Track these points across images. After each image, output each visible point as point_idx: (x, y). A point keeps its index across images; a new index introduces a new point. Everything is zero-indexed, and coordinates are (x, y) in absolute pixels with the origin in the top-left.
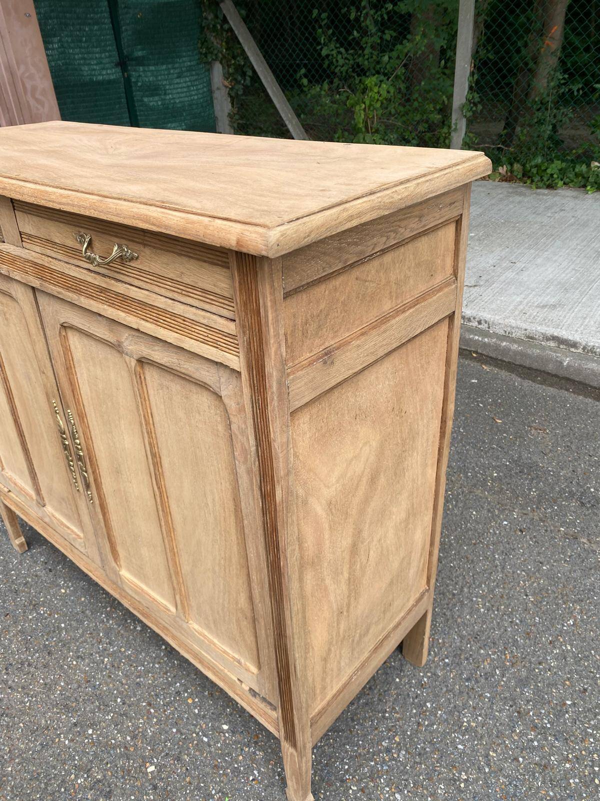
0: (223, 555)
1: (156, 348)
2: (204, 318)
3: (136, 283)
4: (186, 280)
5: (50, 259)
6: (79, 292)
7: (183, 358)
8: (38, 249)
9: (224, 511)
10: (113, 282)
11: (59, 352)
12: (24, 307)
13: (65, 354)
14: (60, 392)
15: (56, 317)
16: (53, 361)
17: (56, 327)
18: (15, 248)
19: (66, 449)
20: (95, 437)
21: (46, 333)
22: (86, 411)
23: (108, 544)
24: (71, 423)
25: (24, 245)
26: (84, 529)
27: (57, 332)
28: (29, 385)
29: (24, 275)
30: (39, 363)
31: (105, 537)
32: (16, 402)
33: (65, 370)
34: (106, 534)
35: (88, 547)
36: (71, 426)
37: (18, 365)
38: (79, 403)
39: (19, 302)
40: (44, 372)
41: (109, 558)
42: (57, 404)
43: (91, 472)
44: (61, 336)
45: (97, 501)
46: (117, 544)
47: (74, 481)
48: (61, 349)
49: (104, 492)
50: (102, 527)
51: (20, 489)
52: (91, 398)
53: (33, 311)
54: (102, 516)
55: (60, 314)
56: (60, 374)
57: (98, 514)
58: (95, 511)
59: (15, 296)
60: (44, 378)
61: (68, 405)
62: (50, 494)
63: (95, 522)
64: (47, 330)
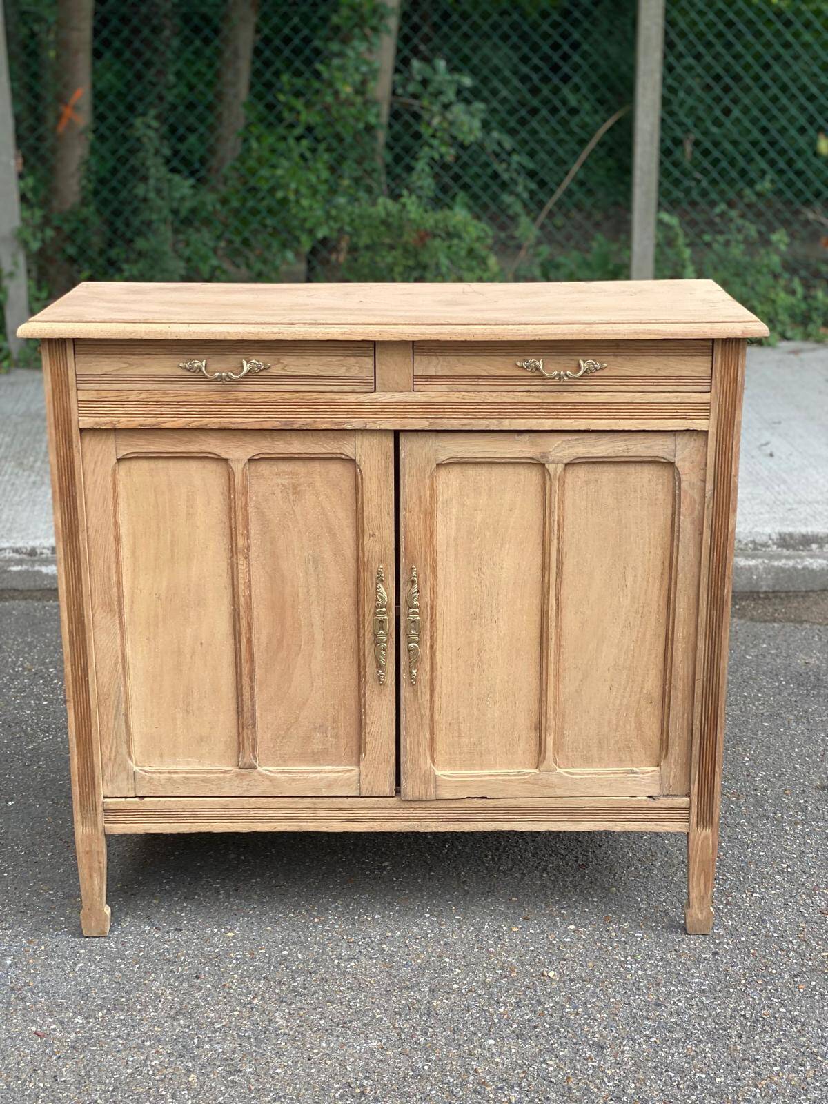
0: (634, 638)
1: (600, 443)
2: (677, 397)
3: (597, 388)
4: (660, 373)
5: (464, 393)
6: (499, 416)
7: (634, 442)
8: (444, 388)
9: (648, 582)
10: (565, 393)
11: (420, 497)
12: (367, 461)
13: (431, 497)
14: (402, 549)
15: (433, 458)
16: (402, 514)
17: (428, 469)
18: (396, 394)
19: (382, 628)
20: (445, 588)
21: (401, 482)
22: (438, 559)
23: (428, 736)
24: (413, 581)
25: (416, 388)
26: (369, 747)
27: (428, 474)
28: (312, 571)
29: (398, 421)
30: (365, 526)
31: (423, 729)
32: (255, 613)
33: (425, 515)
34: (428, 722)
35: (367, 776)
36: (409, 587)
37: (294, 551)
38: (434, 551)
39: (358, 459)
40: (373, 535)
41: (421, 760)
42: (386, 569)
43: (428, 638)
44: (433, 477)
45: (425, 677)
46: (437, 733)
47: (378, 672)
48: (428, 493)
49: (438, 660)
50: (422, 716)
51: (187, 773)
52: (455, 539)
53: (386, 463)
54: (428, 696)
55: (443, 452)
56: (411, 524)
57: (420, 698)
58: (415, 696)
59: (349, 454)
60: (369, 543)
61: (413, 561)
62: (283, 737)
63: (409, 715)
64: (407, 477)
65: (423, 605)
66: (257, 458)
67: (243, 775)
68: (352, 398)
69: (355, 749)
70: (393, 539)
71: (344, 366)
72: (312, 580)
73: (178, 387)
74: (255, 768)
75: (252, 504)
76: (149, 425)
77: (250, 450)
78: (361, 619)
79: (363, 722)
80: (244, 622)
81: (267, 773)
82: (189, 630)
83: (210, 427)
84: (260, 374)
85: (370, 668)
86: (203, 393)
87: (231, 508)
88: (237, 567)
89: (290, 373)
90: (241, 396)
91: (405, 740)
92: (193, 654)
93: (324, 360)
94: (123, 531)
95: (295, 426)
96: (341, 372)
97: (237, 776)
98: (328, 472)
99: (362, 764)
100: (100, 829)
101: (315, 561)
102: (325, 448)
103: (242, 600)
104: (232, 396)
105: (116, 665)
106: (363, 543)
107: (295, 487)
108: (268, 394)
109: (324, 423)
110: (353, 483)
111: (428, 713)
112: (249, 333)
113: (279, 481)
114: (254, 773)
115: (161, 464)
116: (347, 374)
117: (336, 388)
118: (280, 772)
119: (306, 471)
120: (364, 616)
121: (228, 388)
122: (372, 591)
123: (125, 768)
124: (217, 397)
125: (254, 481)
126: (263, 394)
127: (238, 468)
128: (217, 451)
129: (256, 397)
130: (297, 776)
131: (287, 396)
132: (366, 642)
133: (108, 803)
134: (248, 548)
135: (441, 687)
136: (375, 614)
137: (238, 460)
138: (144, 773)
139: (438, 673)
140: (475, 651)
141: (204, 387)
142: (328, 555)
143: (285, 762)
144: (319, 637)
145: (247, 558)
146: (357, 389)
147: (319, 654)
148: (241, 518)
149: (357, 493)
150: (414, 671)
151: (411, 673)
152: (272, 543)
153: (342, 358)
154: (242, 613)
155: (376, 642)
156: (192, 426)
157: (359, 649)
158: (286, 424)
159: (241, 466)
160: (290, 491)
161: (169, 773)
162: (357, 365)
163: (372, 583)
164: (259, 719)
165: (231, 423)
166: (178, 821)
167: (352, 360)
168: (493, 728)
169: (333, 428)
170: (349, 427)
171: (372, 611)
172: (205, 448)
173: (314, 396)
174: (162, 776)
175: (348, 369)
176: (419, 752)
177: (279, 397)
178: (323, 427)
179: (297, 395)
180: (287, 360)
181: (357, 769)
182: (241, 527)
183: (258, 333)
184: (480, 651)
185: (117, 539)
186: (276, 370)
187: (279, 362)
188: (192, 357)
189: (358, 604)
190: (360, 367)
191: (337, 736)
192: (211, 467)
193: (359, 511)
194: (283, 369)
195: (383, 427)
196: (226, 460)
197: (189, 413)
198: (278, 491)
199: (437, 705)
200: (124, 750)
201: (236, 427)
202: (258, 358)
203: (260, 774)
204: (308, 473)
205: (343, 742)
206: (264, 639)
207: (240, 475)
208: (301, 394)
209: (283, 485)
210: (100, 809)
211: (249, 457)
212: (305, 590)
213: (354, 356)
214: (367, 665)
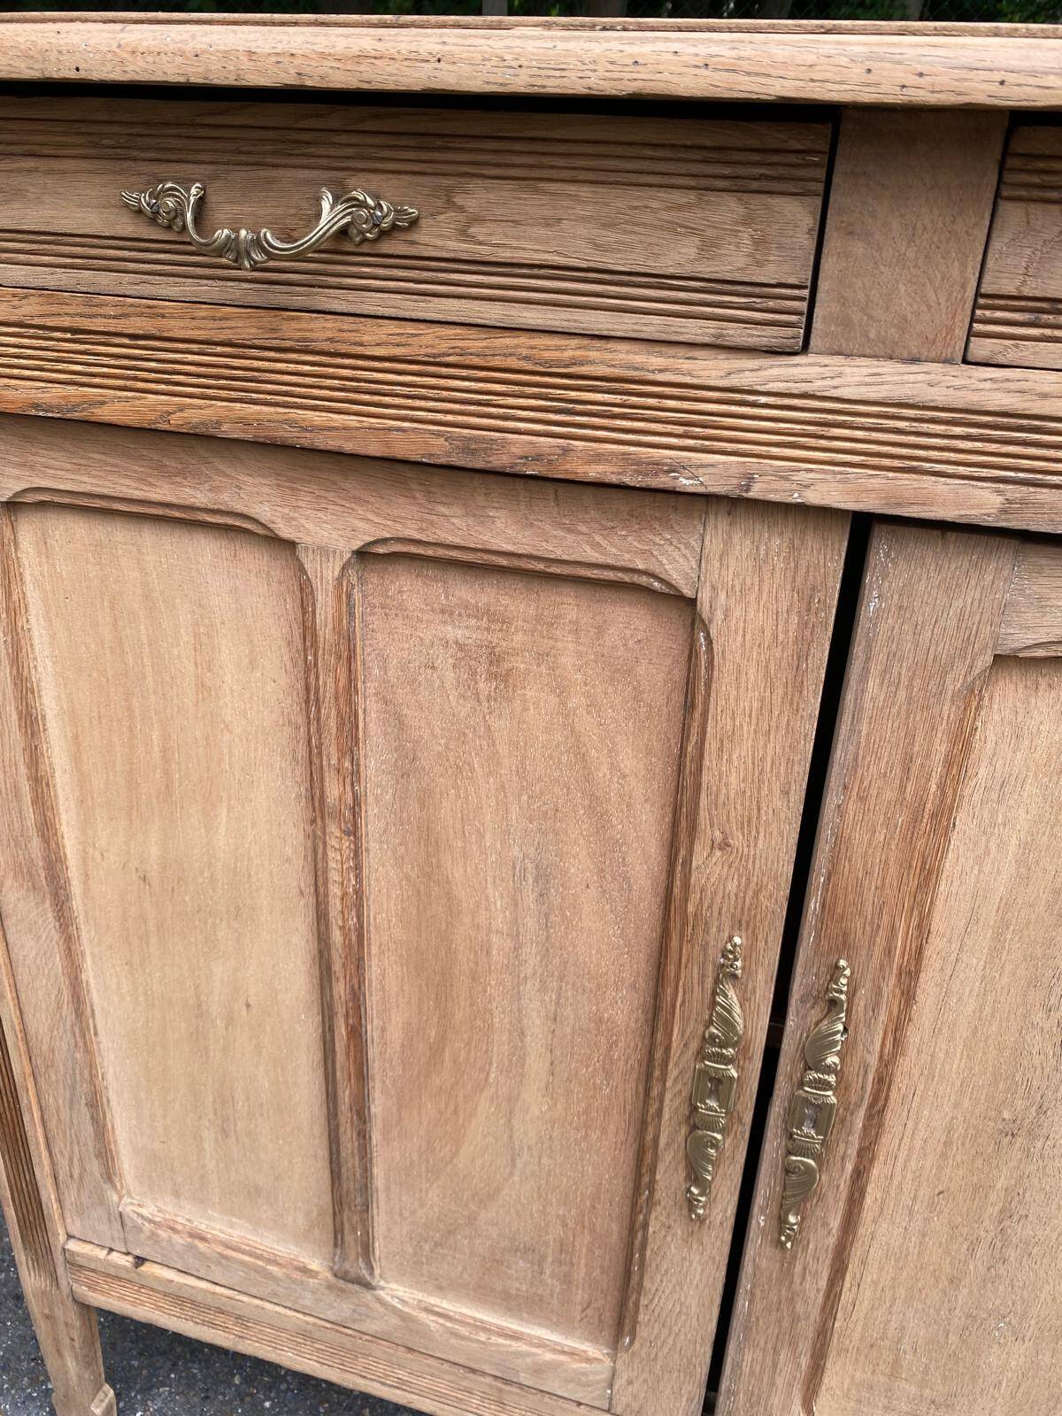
11: (908, 761)
12: (737, 612)
13: (948, 764)
14: (813, 905)
15: (986, 631)
16: (831, 800)
17: (960, 669)
18: (889, 369)
19: (715, 1093)
20: (935, 1032)
21: (849, 698)
22: (927, 953)
23: (805, 1361)
24: (834, 1003)
25: (980, 348)
26: (642, 1332)
27: (954, 682)
28: (530, 898)
29: (878, 481)
30: (703, 814)
31: (793, 1345)
32: (373, 970)
33: (915, 820)
34: (811, 1334)
35: (630, 1383)
36: (815, 1014)
37: (481, 835)
38: (923, 931)
39: (704, 597)
40: (724, 845)
41: (776, 1400)
42: (751, 947)
43: (853, 1152)
44: (972, 697)
45: (824, 1239)
46: (832, 1354)
47: (688, 1190)
48: (941, 749)
49: (868, 1201)
50: (795, 1320)
51: (227, 1247)
52: (1006, 905)
53: (803, 624)
54: (823, 1283)
55: (1030, 617)
56: (859, 837)
57: (797, 1280)
58: (786, 1273)
59: (676, 578)
60: (707, 866)
61: (845, 945)
62: (436, 1245)
63: (758, 1306)
64: (872, 684)
65: (853, 1068)
66: (381, 550)
67: (342, 1290)
68: (712, 369)
69: (609, 1316)
70: (788, 870)
71: (692, 231)
72: (530, 923)
73: (126, 283)
74: (368, 1286)
75: (371, 687)
76: (59, 408)
77: (361, 525)
78: (659, 1055)
79: (635, 1279)
80: (340, 989)
81: (395, 1303)
82: (218, 969)
83: (228, 430)
84: (386, 247)
85: (669, 1176)
86: (203, 311)
87: (307, 689)
88: (325, 854)
89: (484, 252)
90: (321, 330)
91: (740, 1350)
92: (230, 1020)
93: (620, 200)
94: (49, 703)
95: (499, 461)
96: (679, 256)
97: (330, 1287)
98: (601, 630)
99: (623, 1357)
100: (65, 1290)
101: (542, 876)
102: (596, 546)
103: (337, 936)
104: (293, 329)
105: (59, 1007)
106: (687, 862)
107: (495, 658)
108: (410, 329)
109: (598, 458)
110: (679, 674)
111: (815, 1314)
112: (323, 56)
113: (454, 632)
114: (368, 1296)
115: (119, 535)
116: (706, 269)
117: (652, 326)
118: (428, 1310)
119: (532, 611)
120: (668, 1049)
121: (279, 296)
122: (698, 998)
123: (102, 1201)
124: (245, 328)
125: (376, 622)
126: (392, 327)
127: (324, 574)
128: (263, 511)
129: (375, 338)
130: (464, 1331)
131: (476, 343)
132: (666, 1115)
133: (73, 1253)
134: (356, 806)
135: (864, 1263)
136: (701, 1055)
137: (324, 552)
138: (140, 1221)
139: (863, 1231)
140: (993, 1210)
141: (208, 290)
142: (579, 866)
143: (440, 1289)
144: (537, 1064)
145: (353, 832)
146: (736, 334)
147: (534, 1101)
148: (333, 723)
149: (688, 707)
150: (792, 1219)
151: (782, 1221)
152: (423, 806)
153: (692, 197)
154: (337, 966)
155: (695, 1122)
156: (176, 421)
157: (643, 1125)
158: (467, 447)
159: (332, 570)
160: (482, 669)
161: (191, 1235)
162: (746, 236)
163: (703, 976)
164: (382, 1196)
165: (291, 423)
166: (212, 1325)
167: (728, 209)
168: (998, 1385)
169: (627, 480)
170: (685, 483)
171: (694, 1045)
172: (227, 499)
173: (570, 350)
174: (177, 1239)
175: (708, 247)
176: (772, 1384)
177: (444, 346)
178: (594, 472)
179: (509, 341)
180: (477, 196)
181: (608, 1363)
182: (333, 750)
183: (361, 57)
184: (1005, 1213)
185: (31, 722)
186: (437, 237)
187: (450, 204)
188: (159, 169)
189: (656, 1013)
190: (759, 243)
191: (567, 1280)
192: (254, 563)
193: (689, 766)
194: (463, 234)
195: (813, 497)
196: (291, 545)
197: (167, 378)
198: (444, 660)
199: (846, 1297)
200: (95, 1166)
201: (306, 440)
202: (376, 181)
203: (380, 1300)
204: (538, 619)
205: (579, 1295)
206: (395, 1034)
207: (331, 601)
208: (523, 339)
209: (461, 647)
210: (59, 1259)
211: (357, 545)
212: (509, 943)
213: (738, 186)
214: (661, 1168)
